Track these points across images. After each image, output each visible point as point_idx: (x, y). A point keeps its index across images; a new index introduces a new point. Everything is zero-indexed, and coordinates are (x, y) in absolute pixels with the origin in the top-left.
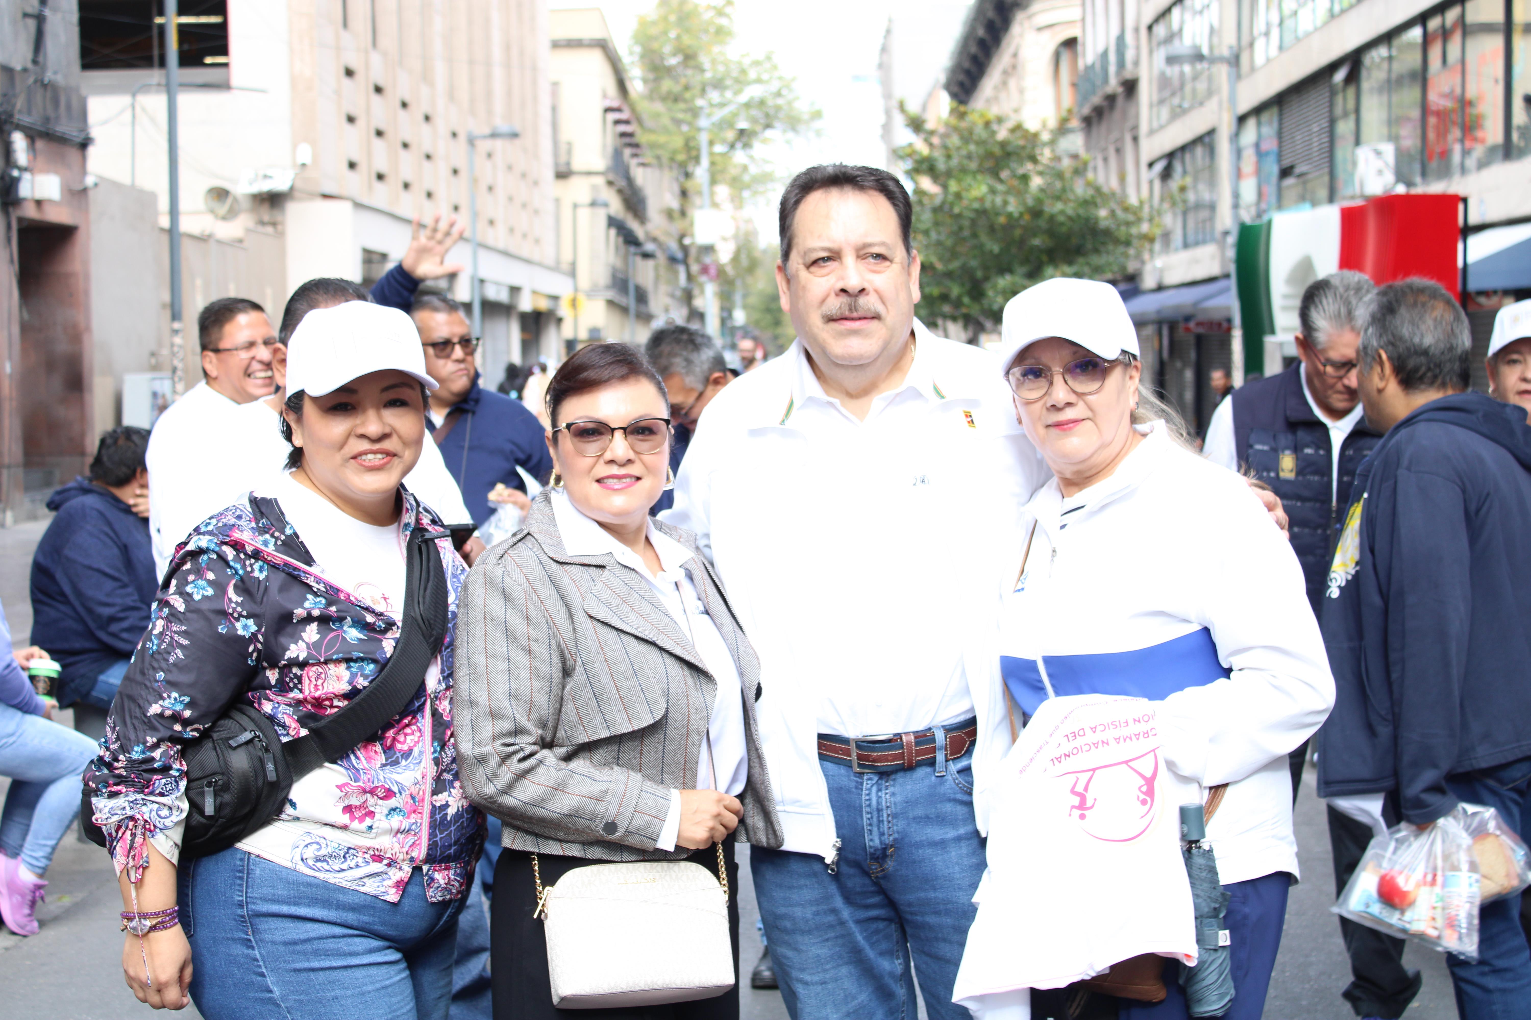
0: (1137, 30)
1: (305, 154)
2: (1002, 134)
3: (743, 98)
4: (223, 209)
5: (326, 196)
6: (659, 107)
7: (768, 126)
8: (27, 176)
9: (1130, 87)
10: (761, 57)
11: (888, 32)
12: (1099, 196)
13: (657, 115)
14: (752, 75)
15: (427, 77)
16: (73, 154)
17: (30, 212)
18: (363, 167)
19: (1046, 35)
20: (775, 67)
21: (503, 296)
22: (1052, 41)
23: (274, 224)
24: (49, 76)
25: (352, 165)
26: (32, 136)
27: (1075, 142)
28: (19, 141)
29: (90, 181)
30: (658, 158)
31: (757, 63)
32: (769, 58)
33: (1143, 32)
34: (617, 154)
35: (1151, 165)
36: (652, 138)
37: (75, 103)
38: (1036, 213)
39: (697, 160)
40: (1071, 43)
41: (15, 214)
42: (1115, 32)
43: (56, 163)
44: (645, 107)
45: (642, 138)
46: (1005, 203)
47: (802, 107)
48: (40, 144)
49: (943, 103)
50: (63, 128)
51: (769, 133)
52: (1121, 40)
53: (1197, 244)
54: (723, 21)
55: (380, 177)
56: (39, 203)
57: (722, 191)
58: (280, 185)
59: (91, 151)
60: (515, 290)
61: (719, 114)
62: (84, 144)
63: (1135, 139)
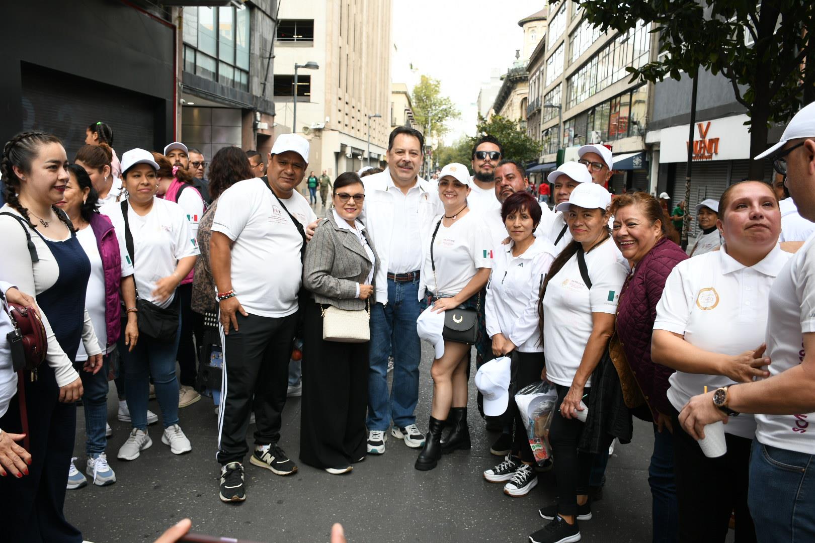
0: (542, 97)
1: (328, 119)
2: (504, 122)
3: (441, 109)
4: (306, 133)
5: (332, 130)
6: (419, 110)
7: (447, 116)
8: (260, 123)
9: (539, 111)
10: (446, 98)
11: (480, 92)
12: (527, 139)
13: (419, 112)
14: (444, 103)
15: (359, 100)
16: (271, 118)
17: (260, 132)
18: (342, 123)
19: (519, 96)
20: (449, 101)
21: (376, 157)
22: (520, 98)
23: (319, 136)
24: (266, 99)
25: (339, 122)
26: (261, 113)
27: (525, 125)
28: (258, 114)
29: (275, 124)
30: (418, 123)
31: (445, 100)
32: (448, 99)
33: (543, 97)
34: (408, 122)
35: (543, 132)
36: (417, 118)
37: (272, 105)
38: (511, 143)
39: (428, 123)
40: (525, 99)
41: (256, 132)
42: (536, 97)
43: (267, 120)
44: (415, 109)
45: (414, 117)
46: (504, 140)
47: (456, 111)
48: (263, 115)
49: (493, 112)
50: (269, 111)
51: (447, 118)
52: (538, 98)
53: (553, 153)
54: (437, 88)
55: (346, 125)
56: (262, 130)
57: (434, 132)
58: (321, 126)
59: (275, 117)
60: (379, 155)
61: (434, 112)
62: (274, 115)
63: (540, 125)
